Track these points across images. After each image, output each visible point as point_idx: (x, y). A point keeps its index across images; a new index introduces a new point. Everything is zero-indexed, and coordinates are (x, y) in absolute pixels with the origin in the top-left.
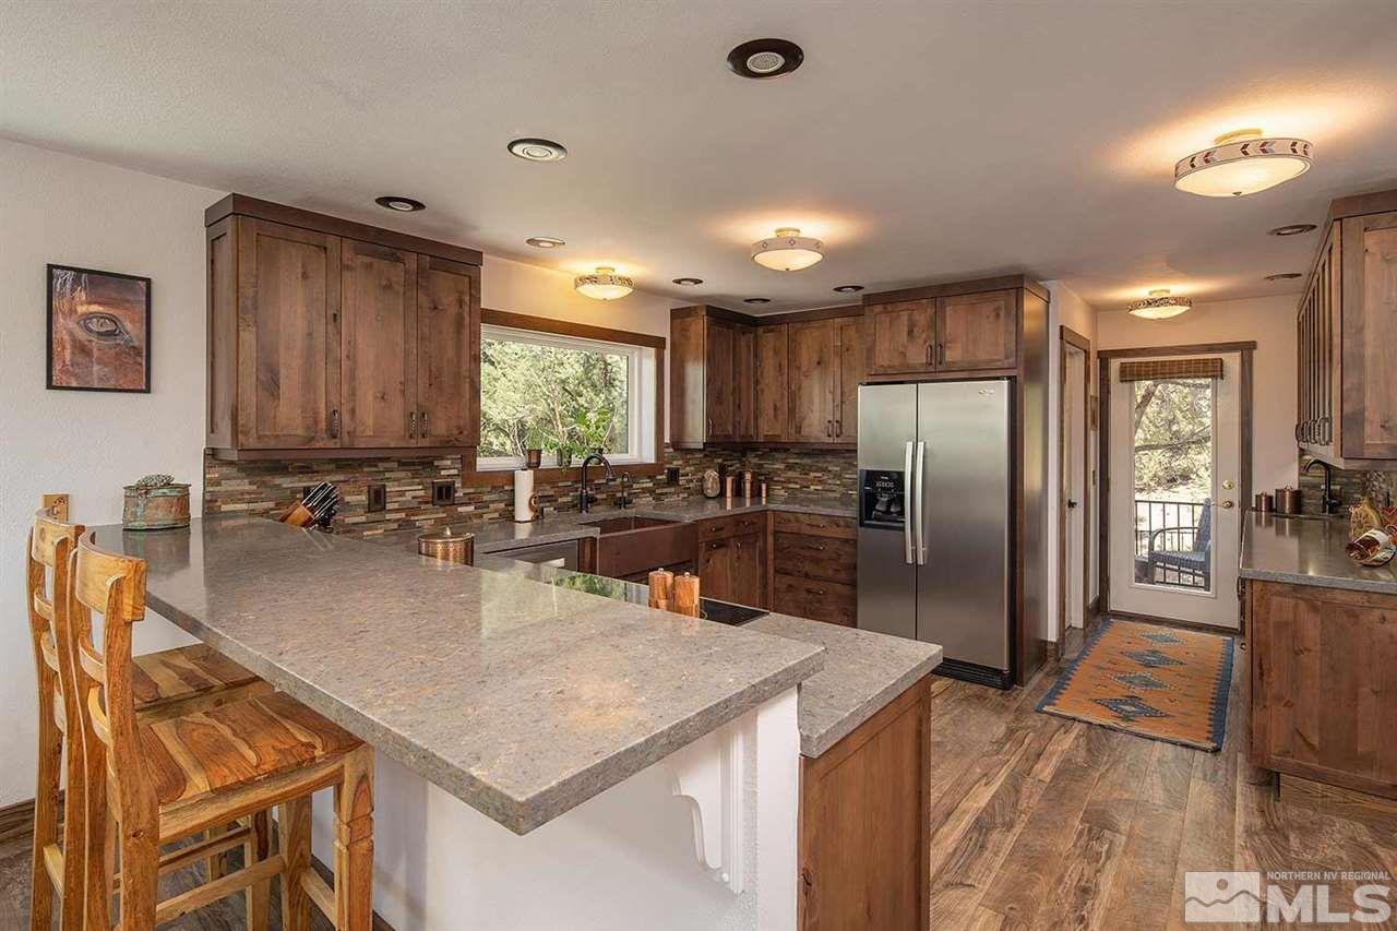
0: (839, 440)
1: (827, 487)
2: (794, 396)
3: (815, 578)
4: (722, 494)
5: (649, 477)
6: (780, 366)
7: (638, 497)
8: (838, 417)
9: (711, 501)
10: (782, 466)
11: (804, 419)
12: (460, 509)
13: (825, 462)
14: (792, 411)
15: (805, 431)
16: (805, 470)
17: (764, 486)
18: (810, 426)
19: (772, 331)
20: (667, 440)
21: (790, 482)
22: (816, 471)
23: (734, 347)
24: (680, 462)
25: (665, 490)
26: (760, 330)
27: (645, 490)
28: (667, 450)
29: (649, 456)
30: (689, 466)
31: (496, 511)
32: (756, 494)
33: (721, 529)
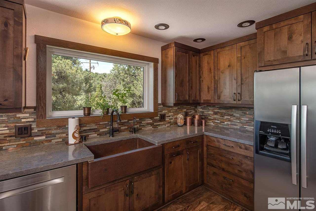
0: (240, 102)
1: (233, 123)
2: (216, 83)
3: (228, 172)
4: (185, 124)
5: (150, 118)
6: (210, 69)
7: (145, 127)
8: (239, 91)
9: (180, 128)
10: (212, 113)
11: (221, 92)
12: (35, 138)
13: (231, 112)
14: (216, 89)
15: (222, 98)
16: (222, 115)
17: (203, 122)
18: (225, 95)
19: (206, 54)
20: (160, 101)
21: (216, 120)
22: (228, 116)
23: (189, 61)
24: (166, 111)
25: (158, 123)
26: (202, 55)
27: (148, 124)
28: (160, 106)
29: (151, 109)
30: (170, 112)
31: (60, 138)
32: (200, 124)
33: (178, 146)
